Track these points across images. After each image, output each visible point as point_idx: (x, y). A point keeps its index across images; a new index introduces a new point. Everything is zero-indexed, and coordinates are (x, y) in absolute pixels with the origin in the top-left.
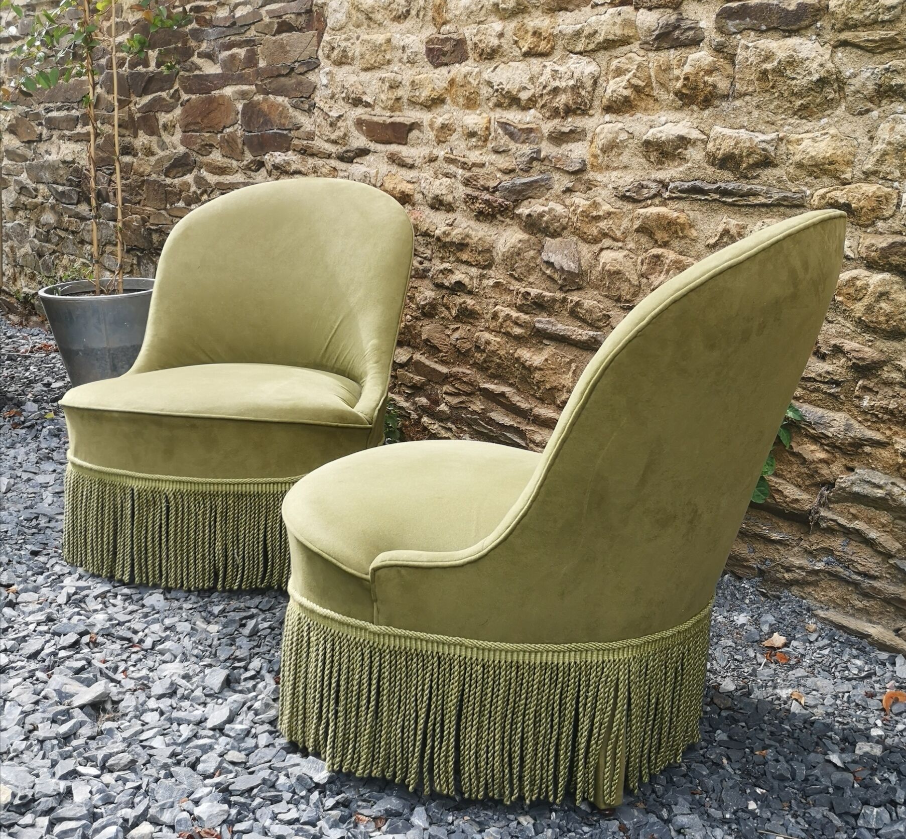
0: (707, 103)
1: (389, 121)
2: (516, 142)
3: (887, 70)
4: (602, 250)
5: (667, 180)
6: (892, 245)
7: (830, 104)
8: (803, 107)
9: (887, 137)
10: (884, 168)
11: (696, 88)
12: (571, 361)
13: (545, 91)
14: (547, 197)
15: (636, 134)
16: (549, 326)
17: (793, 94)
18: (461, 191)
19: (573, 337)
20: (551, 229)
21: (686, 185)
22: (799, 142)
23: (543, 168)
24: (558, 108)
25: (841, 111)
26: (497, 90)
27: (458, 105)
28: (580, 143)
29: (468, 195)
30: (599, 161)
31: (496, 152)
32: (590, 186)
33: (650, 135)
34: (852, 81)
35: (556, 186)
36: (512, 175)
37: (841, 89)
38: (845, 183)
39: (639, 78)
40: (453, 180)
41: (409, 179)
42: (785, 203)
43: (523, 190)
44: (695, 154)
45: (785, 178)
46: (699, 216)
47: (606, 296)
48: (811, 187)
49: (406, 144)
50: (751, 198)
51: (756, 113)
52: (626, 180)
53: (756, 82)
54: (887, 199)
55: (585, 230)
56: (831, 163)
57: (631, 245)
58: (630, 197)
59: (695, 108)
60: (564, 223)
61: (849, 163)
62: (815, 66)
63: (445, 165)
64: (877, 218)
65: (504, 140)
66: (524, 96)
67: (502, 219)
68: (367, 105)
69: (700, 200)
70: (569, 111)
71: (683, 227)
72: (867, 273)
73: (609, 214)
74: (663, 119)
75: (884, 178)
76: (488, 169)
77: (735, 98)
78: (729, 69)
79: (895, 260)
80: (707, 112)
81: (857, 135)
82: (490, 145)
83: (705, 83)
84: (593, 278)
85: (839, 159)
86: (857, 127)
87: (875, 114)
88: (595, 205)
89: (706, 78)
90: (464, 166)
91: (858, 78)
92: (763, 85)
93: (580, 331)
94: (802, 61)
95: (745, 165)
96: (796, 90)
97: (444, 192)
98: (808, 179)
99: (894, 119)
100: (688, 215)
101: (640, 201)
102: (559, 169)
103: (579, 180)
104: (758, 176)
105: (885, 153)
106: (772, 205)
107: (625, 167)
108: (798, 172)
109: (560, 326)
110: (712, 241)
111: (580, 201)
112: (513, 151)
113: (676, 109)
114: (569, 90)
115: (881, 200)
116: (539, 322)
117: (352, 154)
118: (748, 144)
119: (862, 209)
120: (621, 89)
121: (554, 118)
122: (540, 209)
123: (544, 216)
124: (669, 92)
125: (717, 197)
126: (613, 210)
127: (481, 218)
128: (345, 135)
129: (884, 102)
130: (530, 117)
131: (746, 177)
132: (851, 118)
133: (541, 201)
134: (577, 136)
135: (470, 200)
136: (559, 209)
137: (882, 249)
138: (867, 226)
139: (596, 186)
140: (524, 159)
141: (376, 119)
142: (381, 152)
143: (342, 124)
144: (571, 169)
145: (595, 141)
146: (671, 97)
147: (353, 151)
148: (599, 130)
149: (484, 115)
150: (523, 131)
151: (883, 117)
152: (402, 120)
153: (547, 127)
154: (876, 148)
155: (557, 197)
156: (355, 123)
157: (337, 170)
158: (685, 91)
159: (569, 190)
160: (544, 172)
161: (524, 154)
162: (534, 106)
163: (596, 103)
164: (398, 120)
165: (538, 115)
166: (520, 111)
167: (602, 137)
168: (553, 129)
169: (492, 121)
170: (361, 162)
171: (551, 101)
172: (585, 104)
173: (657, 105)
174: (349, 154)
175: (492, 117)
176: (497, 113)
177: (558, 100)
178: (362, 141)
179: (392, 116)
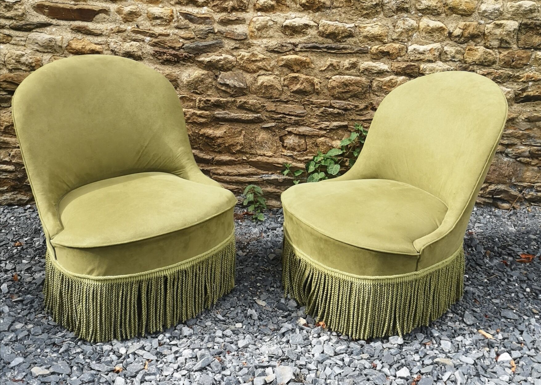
0: (318, 10)
1: (76, 7)
2: (194, 23)
3: (403, 2)
4: (259, 76)
5: (297, 43)
6: (408, 66)
7: (377, 13)
8: (367, 14)
9: (403, 26)
10: (401, 38)
11: (313, 3)
12: (242, 130)
14: (220, 51)
15: (279, 22)
16: (227, 115)
17: (363, 8)
18: (149, 49)
19: (243, 118)
20: (225, 67)
21: (310, 45)
22: (365, 27)
23: (216, 37)
24: (227, 8)
25: (381, 15)
27: (142, 1)
28: (241, 25)
29: (156, 52)
30: (256, 34)
31: (177, 28)
32: (249, 46)
33: (287, 22)
34: (387, 5)
35: (226, 46)
36: (192, 41)
37: (382, 8)
38: (385, 43)
40: (141, 43)
41: (97, 42)
42: (360, 52)
43: (204, 49)
44: (312, 32)
45: (358, 42)
46: (315, 58)
47: (262, 97)
48: (370, 45)
49: (91, 21)
50: (343, 50)
51: (343, 15)
52: (273, 43)
53: (344, 3)
54: (402, 49)
55: (249, 67)
56: (380, 36)
57: (277, 73)
58: (277, 51)
59: (311, 12)
60: (234, 64)
61: (387, 36)
63: (133, 35)
64: (398, 56)
65: (184, 22)
67: (184, 63)
69: (317, 52)
70: (234, 9)
71: (308, 64)
72: (396, 77)
73: (264, 59)
74: (293, 16)
75: (401, 41)
76: (172, 37)
77: (333, 8)
79: (408, 71)
80: (317, 14)
81: (389, 25)
82: (173, 25)
84: (253, 89)
85: (383, 35)
86: (389, 22)
87: (395, 17)
88: (253, 55)
90: (152, 35)
91: (390, 3)
92: (347, 4)
93: (247, 115)
95: (340, 37)
96: (365, 7)
97: (135, 50)
98: (369, 42)
99: (403, 19)
100: (310, 58)
101: (282, 53)
102: (229, 38)
103: (243, 43)
104: (346, 41)
105: (402, 32)
106: (354, 53)
107: (271, 37)
108: (364, 39)
109: (233, 114)
110: (323, 69)
111: (244, 53)
112: (192, 28)
113: (299, 11)
115: (401, 50)
116: (218, 114)
117: (32, 27)
118: (343, 29)
119: (394, 53)
120: (270, 1)
121: (222, 12)
122: (218, 58)
123: (220, 61)
124: (296, 4)
125: (325, 50)
126: (265, 57)
127: (166, 63)
128: (24, 14)
129: (399, 13)
130: (204, 11)
131: (340, 42)
132: (385, 18)
133: (216, 53)
134: (239, 22)
135: (156, 55)
136: (230, 58)
137: (404, 68)
138: (394, 59)
139: (253, 46)
140: (202, 32)
141: (61, 6)
142: (64, 25)
143: (20, 7)
144: (239, 38)
145: (252, 24)
146: (298, 6)
147: (34, 25)
148: (254, 19)
149: (166, 8)
150: (201, 18)
151: (399, 18)
152: (90, 7)
153: (218, 16)
154: (397, 30)
155: (227, 52)
156: (34, 7)
157: (11, 36)
158: (307, 4)
159: (236, 48)
160: (216, 39)
161: (202, 30)
162: (207, 5)
163: (250, 6)
164: (86, 7)
165: (210, 10)
166: (196, 8)
167: (258, 23)
168: (223, 18)
169: (175, 12)
170: (41, 31)
171: (221, 4)
172: (245, 7)
173: (288, 9)
174: (28, 26)
175: (174, 10)
176: (178, 8)
177: (226, 4)
178: (42, 18)
179: (77, 4)
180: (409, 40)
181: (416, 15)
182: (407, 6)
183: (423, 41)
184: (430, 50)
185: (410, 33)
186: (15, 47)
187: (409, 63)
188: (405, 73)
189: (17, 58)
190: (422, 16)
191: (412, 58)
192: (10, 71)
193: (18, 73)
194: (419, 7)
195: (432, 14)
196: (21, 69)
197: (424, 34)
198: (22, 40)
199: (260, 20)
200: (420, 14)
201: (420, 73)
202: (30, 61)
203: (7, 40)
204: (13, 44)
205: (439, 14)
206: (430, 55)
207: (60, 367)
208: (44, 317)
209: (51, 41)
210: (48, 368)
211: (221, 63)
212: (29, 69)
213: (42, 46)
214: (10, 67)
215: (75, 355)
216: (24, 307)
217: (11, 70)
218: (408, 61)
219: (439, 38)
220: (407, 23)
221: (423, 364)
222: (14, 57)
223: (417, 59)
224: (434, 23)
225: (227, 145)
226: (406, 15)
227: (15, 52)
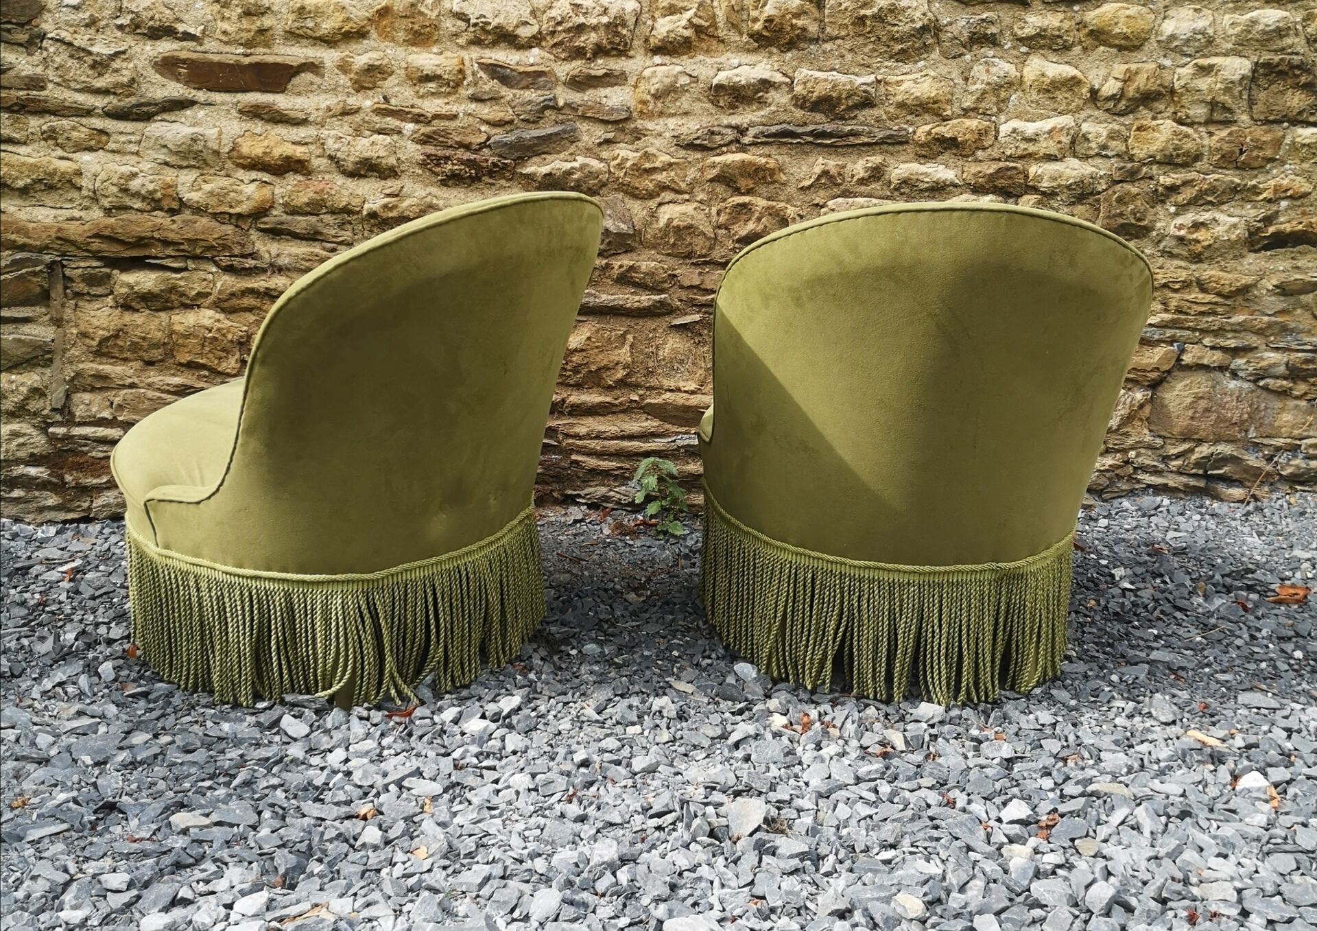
0: (791, 45)
1: (247, 61)
2: (512, 87)
3: (983, 20)
4: (660, 204)
5: (745, 125)
6: (999, 170)
7: (926, 48)
8: (903, 51)
9: (985, 78)
10: (983, 105)
11: (781, 30)
12: (626, 333)
13: (560, 28)
14: (571, 151)
15: (702, 78)
16: (591, 299)
17: (893, 39)
18: (413, 151)
20: (583, 187)
21: (774, 129)
22: (899, 83)
23: (561, 117)
24: (583, 48)
25: (936, 55)
26: (475, 25)
27: (393, 40)
28: (616, 87)
29: (429, 156)
30: (650, 108)
31: (475, 99)
32: (638, 135)
33: (722, 78)
34: (948, 28)
35: (585, 138)
36: (508, 128)
37: (936, 36)
38: (945, 119)
39: (700, 17)
40: (395, 137)
41: (297, 139)
42: (889, 141)
43: (535, 145)
44: (779, 98)
45: (884, 117)
46: (787, 159)
47: (668, 255)
48: (912, 124)
49: (283, 92)
50: (852, 139)
51: (849, 57)
52: (691, 127)
53: (850, 27)
54: (986, 131)
55: (637, 185)
56: (935, 102)
57: (701, 196)
58: (700, 145)
59: (775, 50)
60: (604, 179)
61: (949, 102)
62: (917, 14)
63: (377, 119)
64: (977, 148)
65: (490, 85)
66: (525, 33)
67: (491, 181)
68: (187, 37)
69: (790, 143)
70: (599, 51)
71: (772, 172)
73: (670, 165)
74: (735, 62)
75: (984, 114)
76: (463, 121)
77: (825, 41)
78: (816, 13)
79: (1001, 183)
80: (789, 55)
81: (953, 76)
82: (465, 92)
83: (792, 25)
84: (649, 236)
85: (942, 98)
86: (953, 69)
87: (968, 57)
88: (647, 156)
89: (794, 21)
90: (418, 119)
91: (954, 26)
92: (858, 30)
94: (904, 10)
95: (843, 107)
96: (897, 35)
97: (382, 153)
98: (909, 118)
99: (986, 62)
100: (776, 160)
101: (712, 149)
102: (590, 118)
103: (623, 130)
104: (856, 116)
105: (984, 92)
106: (876, 144)
107: (686, 113)
108: (898, 111)
110: (807, 183)
111: (626, 153)
112: (508, 98)
113: (749, 51)
114: (602, 29)
115: (982, 133)
117: (153, 109)
118: (848, 87)
119: (967, 141)
120: (681, 30)
121: (573, 59)
122: (568, 166)
123: (573, 173)
124: (741, 34)
125: (811, 139)
126: (673, 160)
127: (450, 183)
128: (133, 80)
129: (975, 47)
130: (534, 58)
131: (842, 118)
132: (945, 61)
133: (562, 156)
134: (613, 80)
135: (430, 163)
136: (596, 164)
137: (991, 174)
138: (968, 156)
139: (645, 135)
140: (529, 107)
141: (216, 58)
142: (223, 104)
143: (124, 65)
144: (612, 118)
145: (643, 86)
146: (745, 38)
147: (156, 104)
148: (647, 73)
149: (449, 54)
150: (527, 74)
151: (976, 60)
152: (279, 60)
153: (564, 70)
154: (973, 88)
155: (588, 151)
156: (156, 63)
157: (107, 134)
158: (765, 33)
159: (608, 142)
160: (562, 123)
161: (529, 102)
162: (539, 45)
163: (636, 43)
164: (271, 59)
165: (547, 55)
166: (514, 51)
167: (654, 80)
168: (576, 72)
169: (467, 63)
170: (174, 118)
171: (571, 40)
172: (626, 44)
173: (721, 46)
174: (145, 109)
175: (467, 58)
176: (475, 53)
177: (583, 39)
178: (174, 90)
179: (251, 54)
180: (1000, 110)
181: (1015, 52)
182: (992, 30)
183: (1032, 111)
184: (1050, 132)
185: (1003, 94)
186: (117, 157)
187: (1002, 164)
188: (995, 187)
189: (122, 181)
190: (1028, 54)
191: (1008, 153)
192: (108, 212)
193: (124, 216)
194: (1020, 33)
195: (1050, 48)
196: (131, 208)
197: (1035, 96)
198: (130, 142)
199: (660, 74)
200: (1024, 49)
201: (1028, 187)
202: (151, 187)
203: (99, 142)
204: (113, 151)
205: (1067, 48)
206: (1051, 143)
207: (234, 811)
208: (196, 722)
209: (194, 140)
210: (207, 815)
211: (575, 177)
212: (149, 208)
213: (177, 153)
214: (106, 203)
215: (266, 791)
216: (151, 706)
217: (110, 209)
218: (999, 160)
219: (1068, 104)
220: (993, 70)
221: (1062, 796)
222: (115, 180)
223: (1019, 152)
224: (1056, 69)
225: (593, 368)
226: (991, 53)
227: (117, 168)
